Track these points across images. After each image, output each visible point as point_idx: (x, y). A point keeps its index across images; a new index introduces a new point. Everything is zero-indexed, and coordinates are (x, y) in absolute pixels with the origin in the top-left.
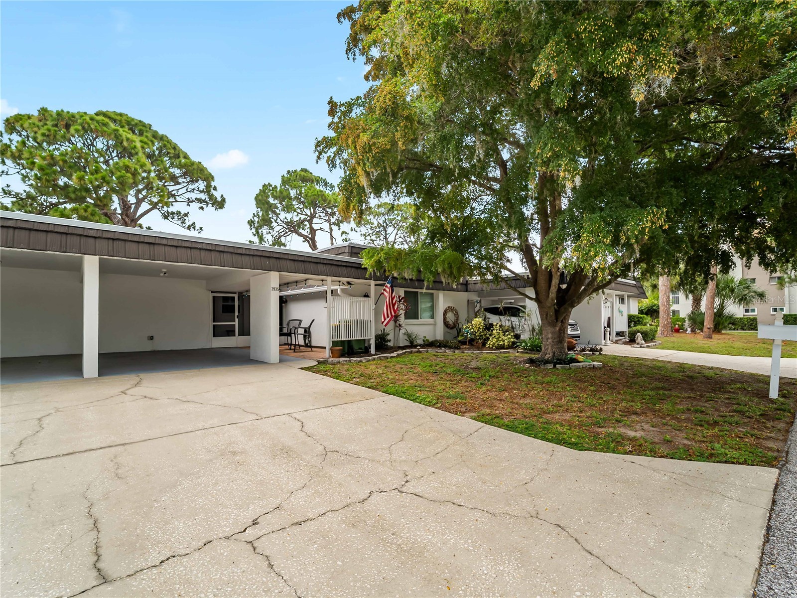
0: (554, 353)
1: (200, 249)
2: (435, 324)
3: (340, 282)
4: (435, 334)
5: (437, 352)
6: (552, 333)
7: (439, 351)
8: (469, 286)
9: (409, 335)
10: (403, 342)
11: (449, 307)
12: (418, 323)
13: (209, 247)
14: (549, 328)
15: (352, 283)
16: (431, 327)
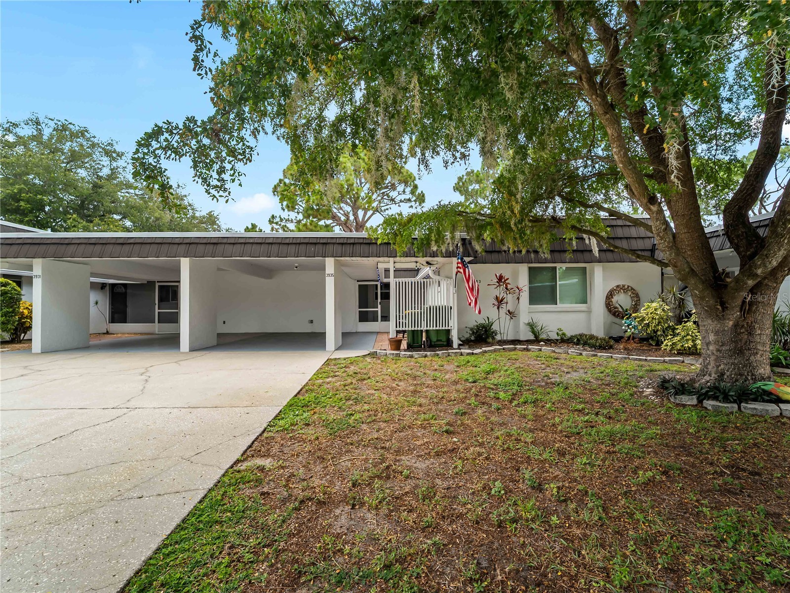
0: (722, 374)
1: (252, 243)
2: (589, 312)
3: (416, 262)
4: (589, 326)
5: (554, 352)
6: (717, 333)
7: (557, 351)
8: (657, 252)
9: (532, 326)
10: (525, 334)
11: (618, 286)
12: (556, 310)
13: (260, 241)
14: (710, 321)
15: (431, 263)
16: (582, 316)
